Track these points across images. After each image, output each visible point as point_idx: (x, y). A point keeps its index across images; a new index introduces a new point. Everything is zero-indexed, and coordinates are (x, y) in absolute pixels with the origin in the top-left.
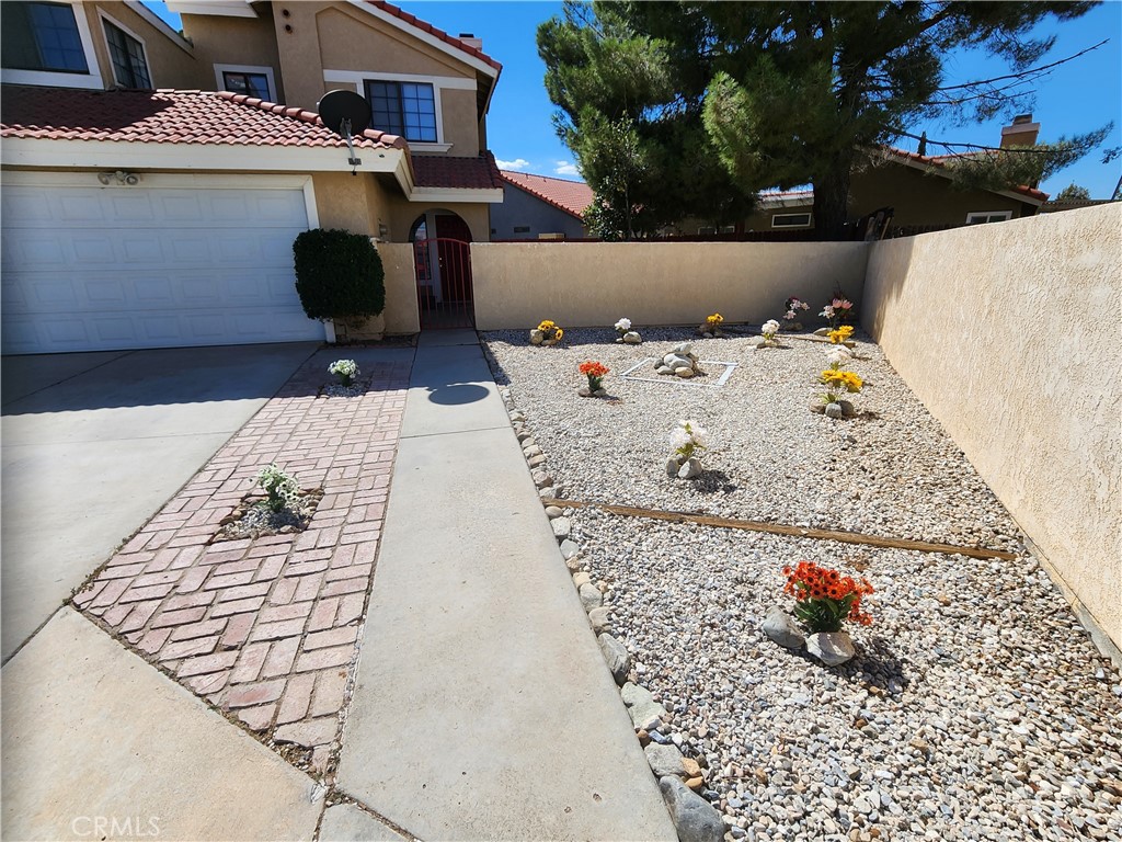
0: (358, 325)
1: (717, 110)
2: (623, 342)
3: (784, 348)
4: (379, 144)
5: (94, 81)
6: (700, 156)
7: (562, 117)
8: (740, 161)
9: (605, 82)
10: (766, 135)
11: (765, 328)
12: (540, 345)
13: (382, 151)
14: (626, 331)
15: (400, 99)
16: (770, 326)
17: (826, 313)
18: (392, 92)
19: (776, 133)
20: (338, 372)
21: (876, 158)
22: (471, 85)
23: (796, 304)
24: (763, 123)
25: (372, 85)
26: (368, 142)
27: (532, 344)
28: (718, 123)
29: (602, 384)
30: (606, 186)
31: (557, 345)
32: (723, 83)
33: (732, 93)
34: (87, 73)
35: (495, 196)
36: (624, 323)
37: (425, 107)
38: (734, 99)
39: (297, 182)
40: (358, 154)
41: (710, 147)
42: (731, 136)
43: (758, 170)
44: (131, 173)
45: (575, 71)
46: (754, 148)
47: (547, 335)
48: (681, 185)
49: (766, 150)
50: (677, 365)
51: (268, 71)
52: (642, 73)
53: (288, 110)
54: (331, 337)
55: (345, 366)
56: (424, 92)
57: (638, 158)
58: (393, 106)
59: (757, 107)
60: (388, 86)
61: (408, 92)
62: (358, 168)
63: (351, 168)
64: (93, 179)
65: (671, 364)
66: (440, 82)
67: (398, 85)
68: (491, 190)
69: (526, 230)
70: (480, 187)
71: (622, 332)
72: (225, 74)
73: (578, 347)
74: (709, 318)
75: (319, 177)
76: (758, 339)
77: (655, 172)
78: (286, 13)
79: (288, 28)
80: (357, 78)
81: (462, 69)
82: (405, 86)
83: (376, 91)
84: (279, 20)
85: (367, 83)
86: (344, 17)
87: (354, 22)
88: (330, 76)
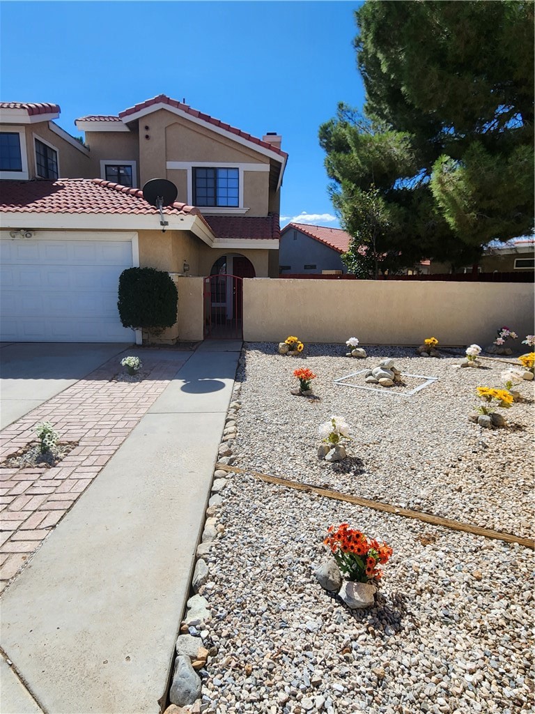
0: (158, 333)
1: (441, 182)
2: (351, 356)
3: (484, 368)
4: (182, 212)
5: (23, 175)
6: (431, 215)
7: (335, 188)
8: (459, 220)
9: (363, 163)
10: (481, 200)
11: (469, 351)
12: (285, 354)
13: (182, 216)
14: (354, 348)
15: (216, 179)
16: (473, 349)
17: (529, 341)
18: (211, 174)
19: (489, 198)
20: (126, 365)
22: (266, 168)
23: (505, 333)
25: (198, 171)
26: (175, 211)
27: (279, 354)
28: (443, 192)
29: (310, 386)
31: (297, 356)
33: (452, 170)
34: (20, 171)
35: (273, 244)
36: (352, 341)
37: (232, 183)
38: (455, 174)
39: (127, 236)
40: (167, 218)
41: (438, 209)
42: (452, 200)
43: (475, 226)
44: (29, 231)
45: (342, 156)
46: (471, 209)
47: (292, 347)
48: (418, 237)
49: (481, 210)
50: (381, 376)
51: (133, 163)
52: (390, 156)
53: (131, 190)
54: (139, 341)
55: (131, 361)
56: (232, 174)
57: (383, 217)
58: (211, 183)
59: (471, 178)
60: (209, 171)
61: (221, 174)
62: (166, 228)
63: (161, 228)
64: (6, 235)
65: (376, 375)
66: (244, 167)
67: (215, 169)
68: (270, 240)
69: (314, 267)
70: (263, 238)
71: (351, 348)
72: (106, 166)
73: (314, 358)
74: (426, 341)
75: (142, 233)
76: (465, 360)
77: (398, 226)
78: (147, 128)
79: (147, 137)
80: (188, 166)
81: (260, 158)
82: (220, 170)
83: (200, 174)
84: (142, 132)
85: (194, 169)
86: (183, 128)
87: (190, 131)
88: (171, 165)
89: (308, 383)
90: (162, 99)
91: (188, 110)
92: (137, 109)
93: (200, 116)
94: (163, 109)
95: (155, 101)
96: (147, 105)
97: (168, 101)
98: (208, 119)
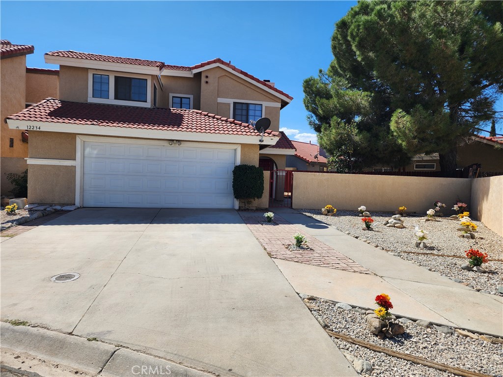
0: (249, 203)
1: (397, 122)
2: (363, 216)
3: (438, 221)
4: (271, 135)
5: (148, 105)
6: (387, 139)
7: (312, 117)
8: (408, 143)
9: (340, 106)
10: (419, 133)
11: (428, 212)
12: (326, 215)
13: (271, 137)
14: (364, 211)
15: (248, 110)
16: (430, 212)
17: (455, 208)
18: (244, 107)
21: (469, 139)
22: (279, 105)
23: (439, 204)
24: (418, 129)
26: (265, 134)
27: (322, 214)
28: (397, 127)
30: (342, 150)
31: (334, 215)
32: (400, 113)
33: (404, 117)
34: (146, 102)
35: (292, 152)
36: (363, 208)
37: (258, 113)
38: (404, 119)
41: (393, 136)
43: (417, 146)
44: (179, 141)
45: (324, 101)
46: (414, 138)
47: (329, 211)
48: (377, 150)
49: (420, 139)
50: (395, 223)
51: (191, 97)
52: (358, 104)
54: (237, 207)
55: (270, 214)
56: (258, 108)
57: (357, 138)
58: (244, 113)
59: (415, 122)
60: (243, 105)
61: (251, 107)
62: (262, 143)
63: (260, 143)
64: (166, 144)
65: (393, 223)
66: (265, 104)
67: (248, 104)
68: (290, 149)
70: (286, 148)
71: (362, 212)
72: (173, 97)
73: (344, 217)
74: (400, 208)
75: (243, 146)
76: (426, 218)
77: (365, 144)
78: (207, 77)
79: (207, 82)
80: (231, 101)
81: (275, 99)
82: (250, 105)
83: (238, 107)
84: (203, 79)
85: (235, 103)
86: (229, 79)
87: (232, 80)
88: (220, 100)
89: (370, 225)
90: (219, 61)
91: (234, 69)
92: (202, 65)
93: (242, 73)
94: (219, 67)
95: (214, 62)
96: (209, 63)
97: (223, 63)
98: (246, 74)
